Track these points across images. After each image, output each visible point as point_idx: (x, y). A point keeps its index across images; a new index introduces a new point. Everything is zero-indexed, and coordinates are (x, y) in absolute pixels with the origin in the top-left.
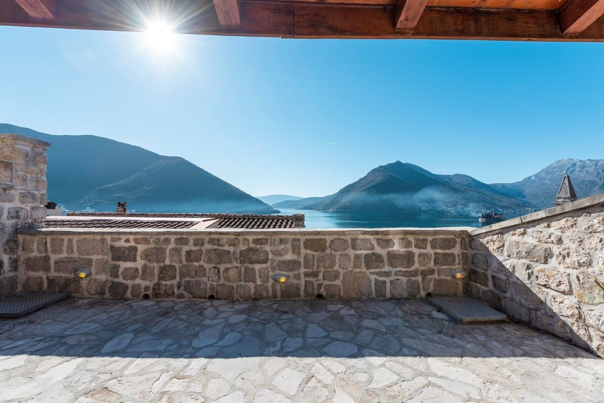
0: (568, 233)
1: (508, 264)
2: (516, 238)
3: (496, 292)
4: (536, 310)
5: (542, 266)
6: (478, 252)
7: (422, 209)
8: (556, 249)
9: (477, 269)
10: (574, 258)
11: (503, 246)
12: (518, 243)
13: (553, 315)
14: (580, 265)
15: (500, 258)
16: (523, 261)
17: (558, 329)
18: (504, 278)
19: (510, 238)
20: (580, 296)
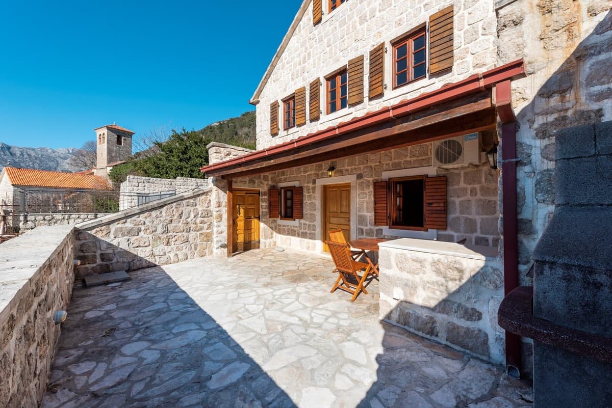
0: (148, 219)
1: (115, 243)
2: (120, 226)
3: (104, 263)
4: (133, 261)
5: (136, 237)
6: (86, 241)
8: (143, 228)
9: (86, 254)
10: (151, 230)
11: (110, 232)
12: (121, 228)
13: (141, 259)
14: (153, 232)
15: (108, 240)
16: (126, 237)
17: (144, 264)
18: (112, 251)
19: (113, 227)
20: (153, 245)
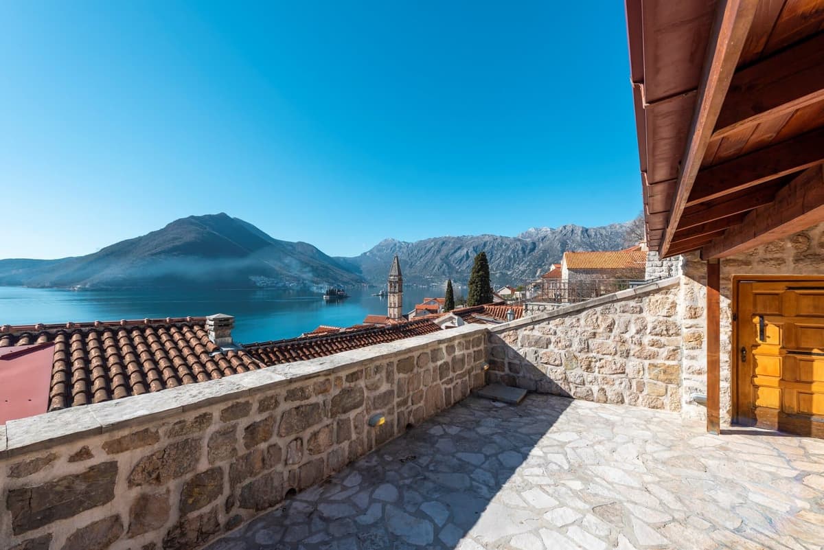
0: (560, 328)
1: (521, 352)
2: (527, 332)
3: (512, 374)
4: (541, 381)
5: (545, 351)
6: (496, 345)
7: (258, 284)
8: (553, 339)
9: (496, 359)
10: (563, 343)
11: (517, 339)
12: (529, 335)
13: (551, 381)
14: (566, 347)
15: (515, 348)
16: (533, 348)
17: (554, 390)
18: (518, 362)
19: (522, 333)
20: (566, 366)
